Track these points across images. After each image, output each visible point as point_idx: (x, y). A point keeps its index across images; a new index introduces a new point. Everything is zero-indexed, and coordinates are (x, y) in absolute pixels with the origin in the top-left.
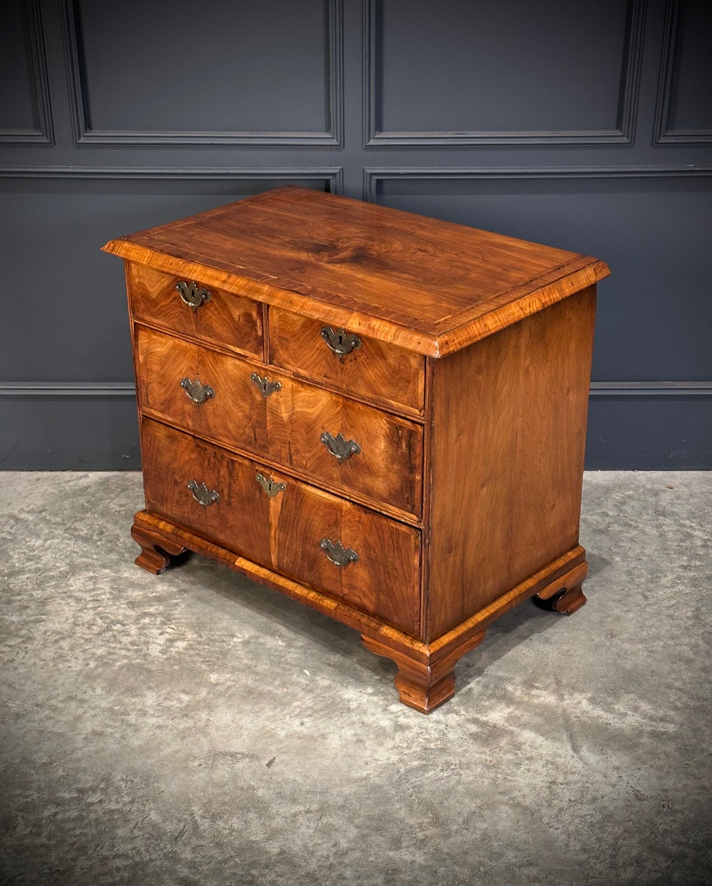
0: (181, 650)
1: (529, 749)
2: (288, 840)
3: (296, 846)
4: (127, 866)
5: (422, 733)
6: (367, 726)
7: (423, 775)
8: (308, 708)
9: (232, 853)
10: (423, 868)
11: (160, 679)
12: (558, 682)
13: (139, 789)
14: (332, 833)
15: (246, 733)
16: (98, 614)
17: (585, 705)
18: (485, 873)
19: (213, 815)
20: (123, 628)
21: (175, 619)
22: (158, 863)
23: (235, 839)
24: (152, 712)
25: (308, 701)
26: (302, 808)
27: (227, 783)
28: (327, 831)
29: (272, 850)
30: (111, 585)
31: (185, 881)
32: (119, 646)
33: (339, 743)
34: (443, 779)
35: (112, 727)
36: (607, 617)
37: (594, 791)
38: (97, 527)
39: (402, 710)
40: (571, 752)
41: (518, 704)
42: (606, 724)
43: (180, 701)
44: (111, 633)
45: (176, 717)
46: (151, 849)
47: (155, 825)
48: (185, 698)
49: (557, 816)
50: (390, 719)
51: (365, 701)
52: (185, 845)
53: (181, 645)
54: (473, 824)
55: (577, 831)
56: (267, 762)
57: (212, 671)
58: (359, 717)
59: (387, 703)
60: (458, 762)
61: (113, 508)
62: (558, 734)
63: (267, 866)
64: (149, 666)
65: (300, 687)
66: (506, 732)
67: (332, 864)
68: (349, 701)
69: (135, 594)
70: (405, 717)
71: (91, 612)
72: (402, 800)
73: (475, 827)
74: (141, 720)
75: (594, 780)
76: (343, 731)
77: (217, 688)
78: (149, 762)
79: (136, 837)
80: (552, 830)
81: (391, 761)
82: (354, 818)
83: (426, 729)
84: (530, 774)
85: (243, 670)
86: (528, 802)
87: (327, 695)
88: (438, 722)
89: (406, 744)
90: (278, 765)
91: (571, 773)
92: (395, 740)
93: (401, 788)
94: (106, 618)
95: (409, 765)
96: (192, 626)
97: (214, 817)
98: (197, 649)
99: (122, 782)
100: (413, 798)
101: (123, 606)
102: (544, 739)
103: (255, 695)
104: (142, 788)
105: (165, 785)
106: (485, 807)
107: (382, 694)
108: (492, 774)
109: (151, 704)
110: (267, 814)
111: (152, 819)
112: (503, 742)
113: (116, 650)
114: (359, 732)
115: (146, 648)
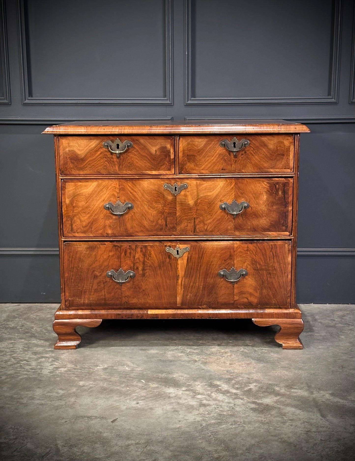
0: (62, 372)
1: (291, 415)
2: (121, 457)
5: (218, 408)
6: (181, 404)
7: (218, 426)
8: (142, 396)
11: (47, 384)
12: (309, 387)
13: (21, 433)
14: (153, 454)
15: (99, 407)
16: (13, 357)
17: (327, 396)
19: (71, 445)
20: (27, 363)
21: (61, 359)
23: (85, 457)
24: (38, 398)
25: (143, 393)
26: (133, 442)
27: (83, 430)
28: (150, 453)
30: (23, 345)
32: (23, 370)
33: (162, 412)
34: (232, 428)
35: (9, 404)
36: (338, 360)
37: (338, 435)
38: (21, 324)
39: (205, 398)
40: (321, 417)
41: (283, 395)
42: (343, 405)
43: (57, 393)
44: (19, 365)
45: (53, 400)
47: (30, 450)
48: (61, 392)
49: (312, 447)
50: (197, 401)
51: (180, 393)
52: (48, 460)
53: (63, 370)
55: (328, 455)
56: (112, 420)
57: (81, 381)
58: (175, 400)
59: (195, 394)
60: (242, 421)
61: (32, 317)
62: (310, 409)
64: (40, 378)
65: (138, 387)
66: (275, 408)
68: (169, 393)
69: (38, 349)
70: (206, 401)
71: (9, 356)
72: (203, 438)
73: (254, 452)
74: (30, 401)
75: (338, 431)
76: (165, 407)
77: (84, 388)
78: (31, 420)
79: (15, 456)
80: (309, 454)
81: (196, 420)
82: (169, 447)
83: (221, 406)
84: (292, 427)
85: (102, 380)
86: (292, 440)
87: (155, 391)
88: (229, 403)
89: (207, 413)
90: (119, 422)
91: (321, 427)
92: (200, 411)
93: (203, 433)
94: (17, 358)
95: (209, 422)
96: (71, 362)
97: (71, 446)
98: (73, 371)
99: (11, 429)
100: (211, 437)
101: (29, 354)
102: (301, 411)
103: (108, 391)
104: (24, 432)
105: (40, 431)
106: (262, 442)
107: (192, 390)
108: (266, 427)
109: (39, 395)
110: (109, 445)
111: (28, 447)
112: (273, 412)
113: (21, 372)
114: (175, 407)
115: (40, 371)
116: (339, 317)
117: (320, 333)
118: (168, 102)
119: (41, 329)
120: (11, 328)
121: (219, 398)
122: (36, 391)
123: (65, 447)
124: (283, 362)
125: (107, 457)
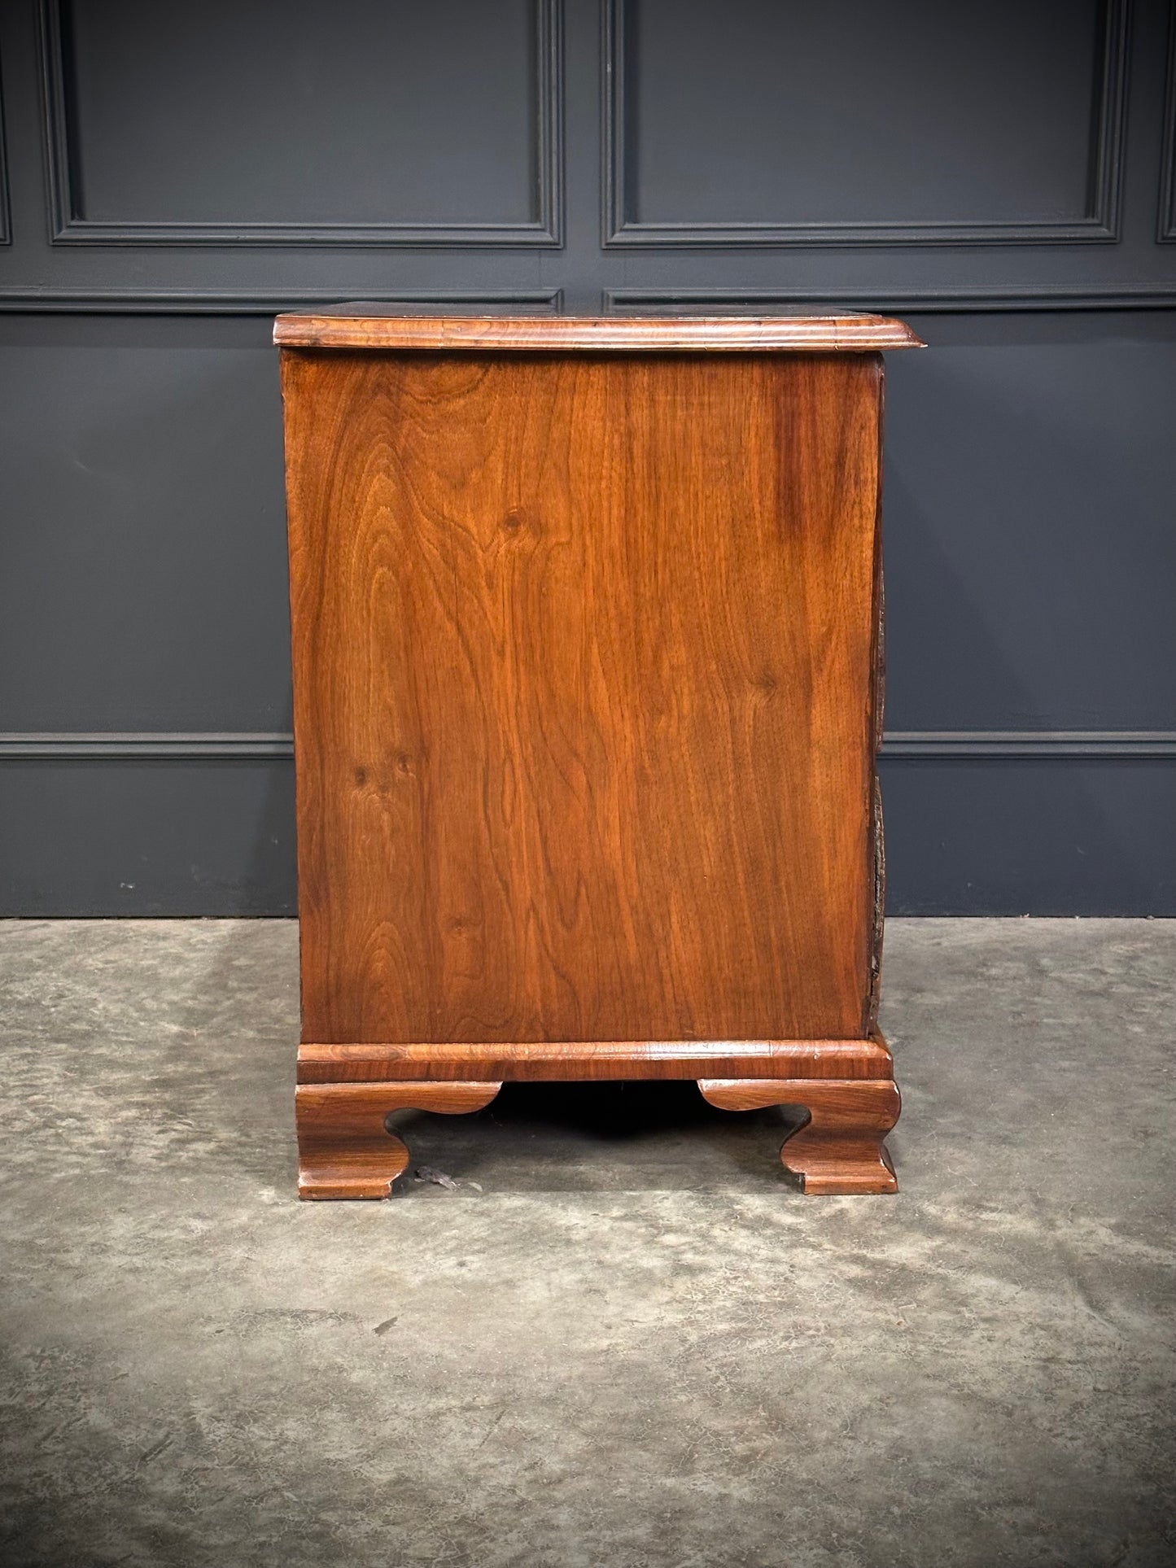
0: (201, 1154)
1: (986, 1304)
2: (416, 1458)
3: (436, 1466)
4: (15, 1505)
5: (736, 1278)
6: (609, 1267)
7: (742, 1345)
8: (477, 1240)
9: (278, 1483)
10: (747, 1508)
11: (149, 1197)
12: (1040, 1202)
13: (68, 1372)
14: (524, 1444)
15: (332, 1279)
16: (29, 1105)
17: (1104, 1235)
18: (905, 1517)
19: (238, 1416)
20: (78, 1124)
21: (193, 1111)
22: (91, 1502)
23: (289, 1457)
24: (121, 1247)
25: (477, 1229)
26: (453, 1403)
27: (280, 1361)
28: (514, 1442)
29: (377, 1476)
30: (65, 1064)
31: (155, 1533)
32: (67, 1149)
33: (547, 1294)
34: (788, 1352)
35: (23, 1271)
36: (1131, 1107)
37: (1152, 1374)
38: (53, 988)
40: (1087, 1310)
41: (953, 1233)
42: (1160, 1265)
43: (186, 1229)
44: (52, 1131)
45: (173, 1255)
46: (78, 1477)
47: (97, 1433)
48: (199, 1226)
49: (1069, 1416)
50: (664, 1257)
51: (606, 1228)
52: (164, 1468)
53: (202, 1147)
54: (866, 1430)
55: (1123, 1445)
56: (377, 1326)
57: (265, 1185)
58: (590, 1253)
59: (656, 1232)
60: (822, 1325)
61: (91, 965)
62: (1051, 1281)
63: (361, 1506)
64: (126, 1179)
65: (460, 1208)
66: (932, 1277)
67: (523, 1502)
68: (568, 1229)
69: (115, 1076)
70: (695, 1254)
71: (16, 1102)
72: (692, 1387)
73: (872, 1436)
74: (92, 1260)
75: (1150, 1356)
76: (554, 1275)
77: (275, 1210)
78: (100, 1327)
79: (47, 1454)
80: (1060, 1441)
81: (666, 1322)
82: (579, 1419)
83: (746, 1272)
84: (995, 1345)
86: (995, 1392)
87: (520, 1220)
88: (773, 1261)
89: (700, 1296)
90: (401, 1330)
91: (1091, 1344)
92: (675, 1290)
93: (690, 1367)
94: (45, 1109)
95: (709, 1330)
96: (231, 1122)
97: (241, 1419)
98: (236, 1153)
99: (30, 1360)
100: (719, 1384)
101: (85, 1093)
102: (1019, 1288)
103: (358, 1221)
104: (76, 1370)
105: (131, 1364)
106: (894, 1400)
107: (645, 1218)
108: (904, 1345)
109: (122, 1236)
110: (370, 1412)
111: (91, 1423)
112: (926, 1293)
113: (59, 1157)
114: (590, 1276)
115: (123, 1153)
116: (1119, 961)
117: (1060, 1018)
118: (546, 237)
119: (123, 1006)
120: (19, 1002)
121: (736, 1245)
122: (111, 1222)
123: (219, 1421)
124: (942, 1116)
125: (369, 1457)
